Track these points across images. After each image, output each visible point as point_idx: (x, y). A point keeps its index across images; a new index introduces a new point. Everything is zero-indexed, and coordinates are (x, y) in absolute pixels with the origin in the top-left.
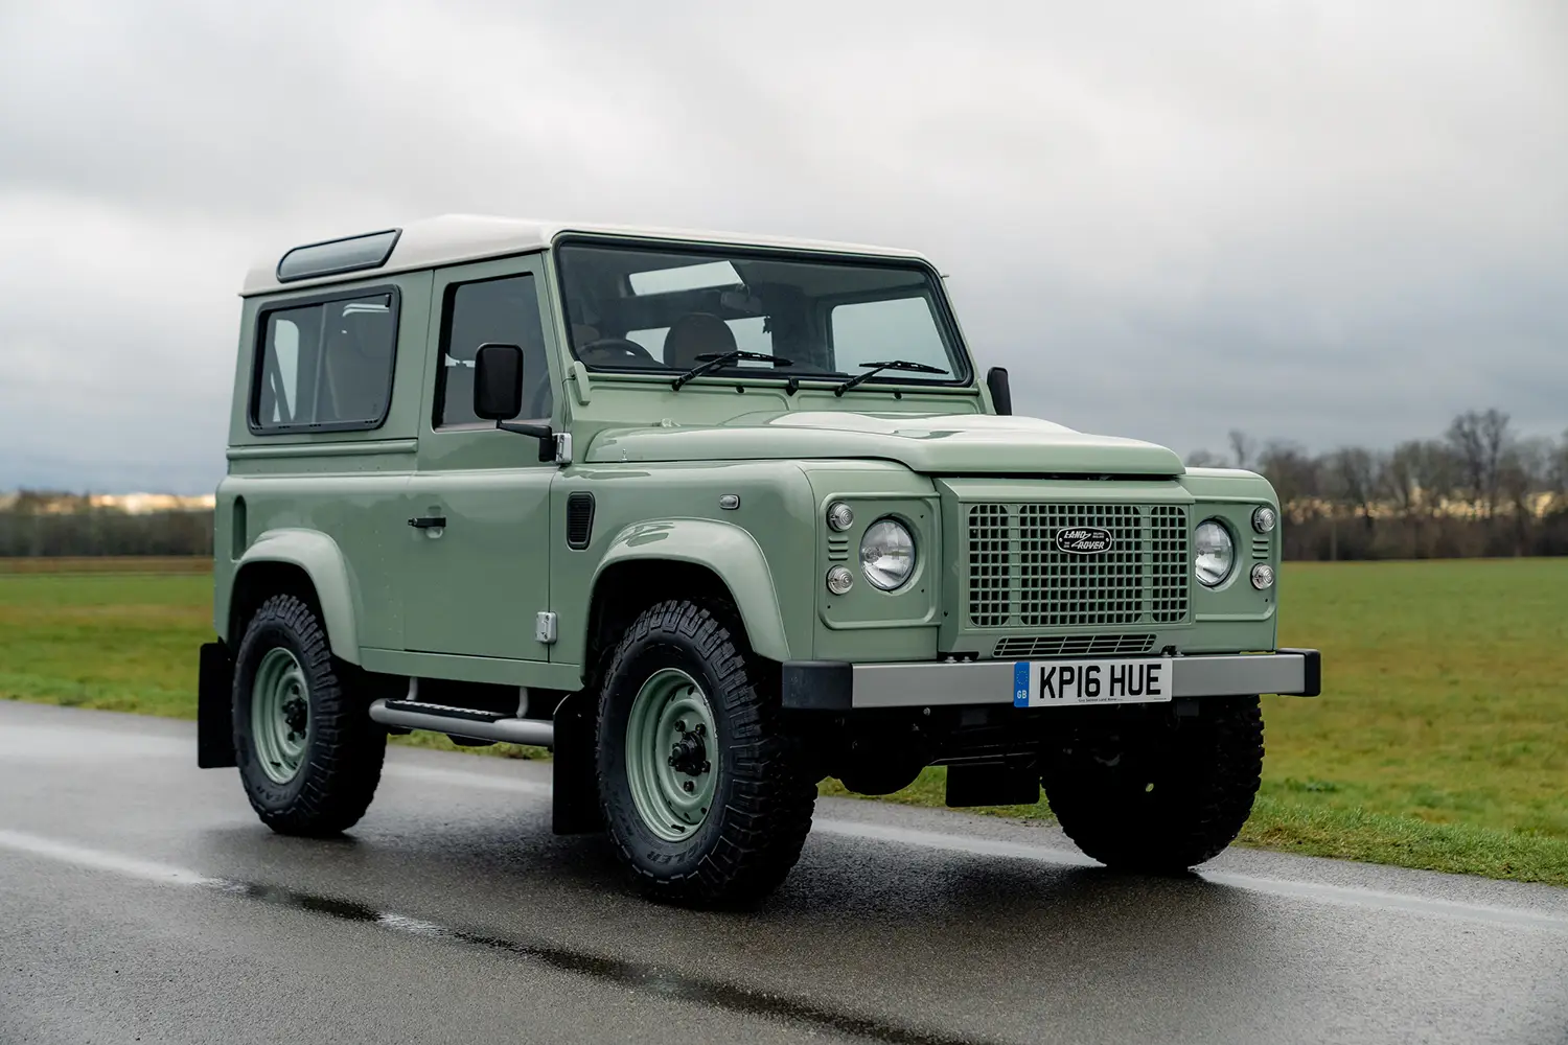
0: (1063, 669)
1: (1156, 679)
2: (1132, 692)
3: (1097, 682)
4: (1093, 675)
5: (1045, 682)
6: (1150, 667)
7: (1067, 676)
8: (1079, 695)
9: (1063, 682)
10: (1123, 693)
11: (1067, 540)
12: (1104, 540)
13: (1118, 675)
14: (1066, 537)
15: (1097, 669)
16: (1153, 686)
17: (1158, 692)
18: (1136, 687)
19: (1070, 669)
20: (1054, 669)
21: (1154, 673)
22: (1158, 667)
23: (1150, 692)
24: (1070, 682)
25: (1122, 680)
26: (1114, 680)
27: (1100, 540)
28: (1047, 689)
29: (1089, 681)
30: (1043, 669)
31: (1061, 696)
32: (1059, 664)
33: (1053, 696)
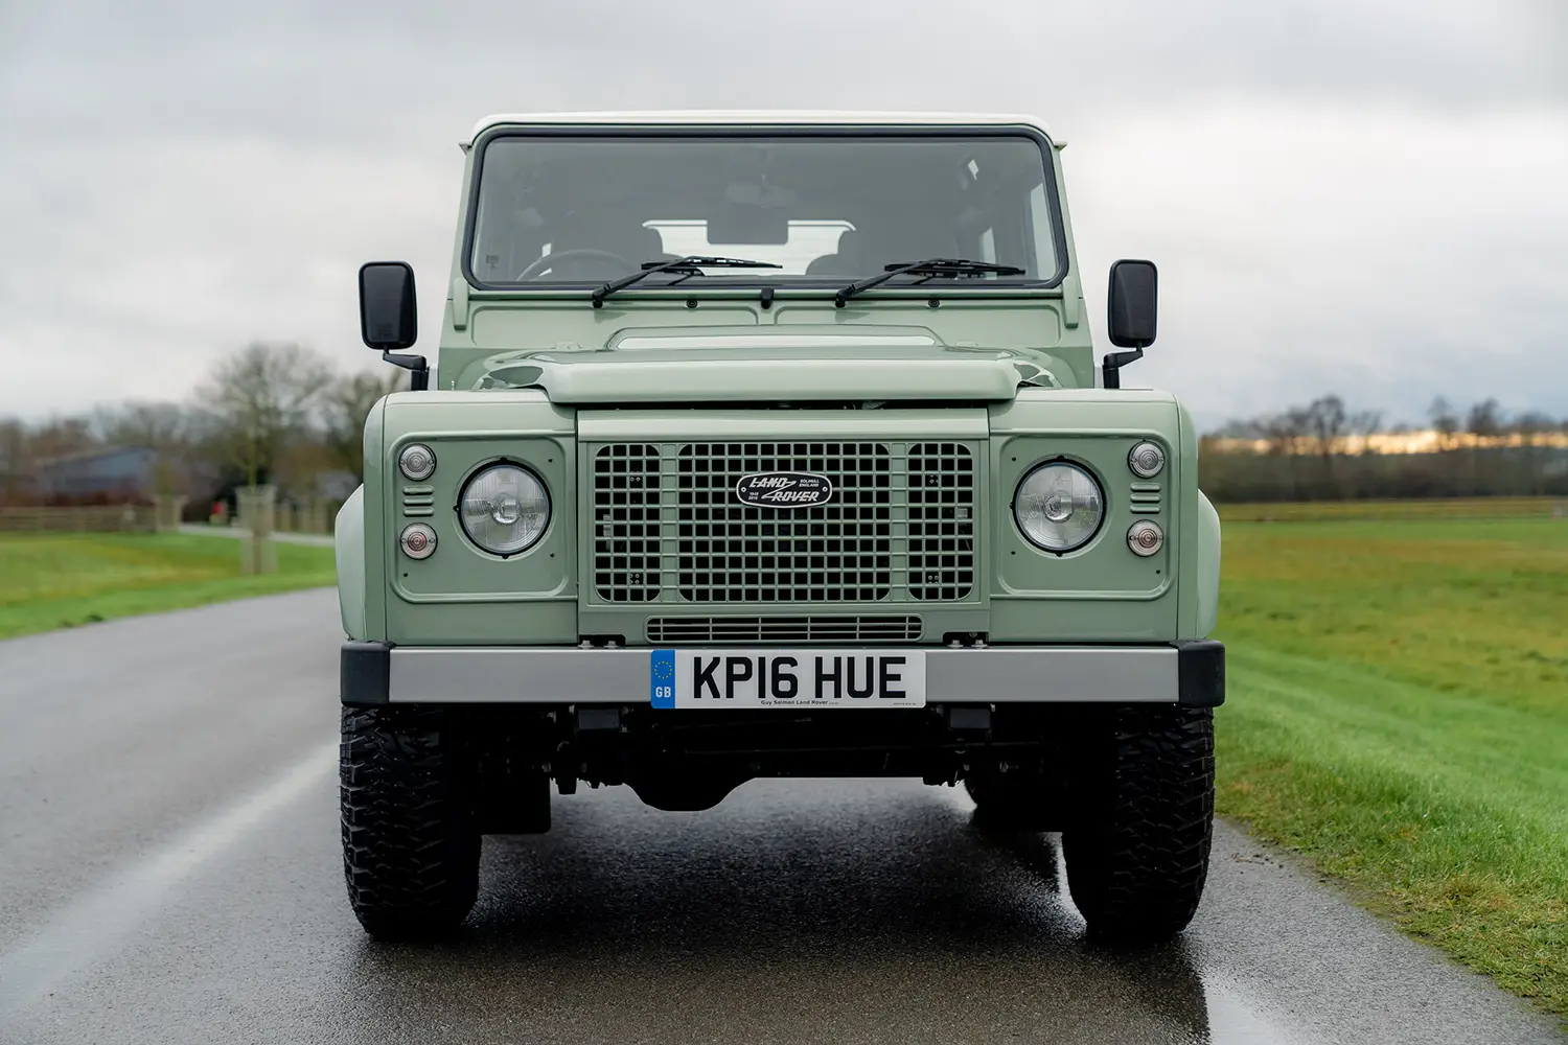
0: (731, 661)
1: (897, 677)
2: (853, 693)
3: (792, 679)
4: (784, 669)
5: (702, 677)
6: (884, 661)
7: (739, 669)
8: (762, 694)
9: (731, 678)
10: (838, 694)
11: (754, 490)
12: (819, 489)
13: (828, 669)
14: (752, 485)
15: (793, 662)
16: (891, 686)
17: (902, 694)
18: (860, 685)
19: (747, 662)
20: (716, 661)
21: (891, 669)
22: (902, 660)
23: (884, 694)
24: (747, 676)
25: (836, 677)
26: (820, 678)
27: (812, 489)
28: (705, 687)
29: (777, 677)
30: (698, 661)
31: (730, 694)
32: (724, 654)
33: (716, 694)
